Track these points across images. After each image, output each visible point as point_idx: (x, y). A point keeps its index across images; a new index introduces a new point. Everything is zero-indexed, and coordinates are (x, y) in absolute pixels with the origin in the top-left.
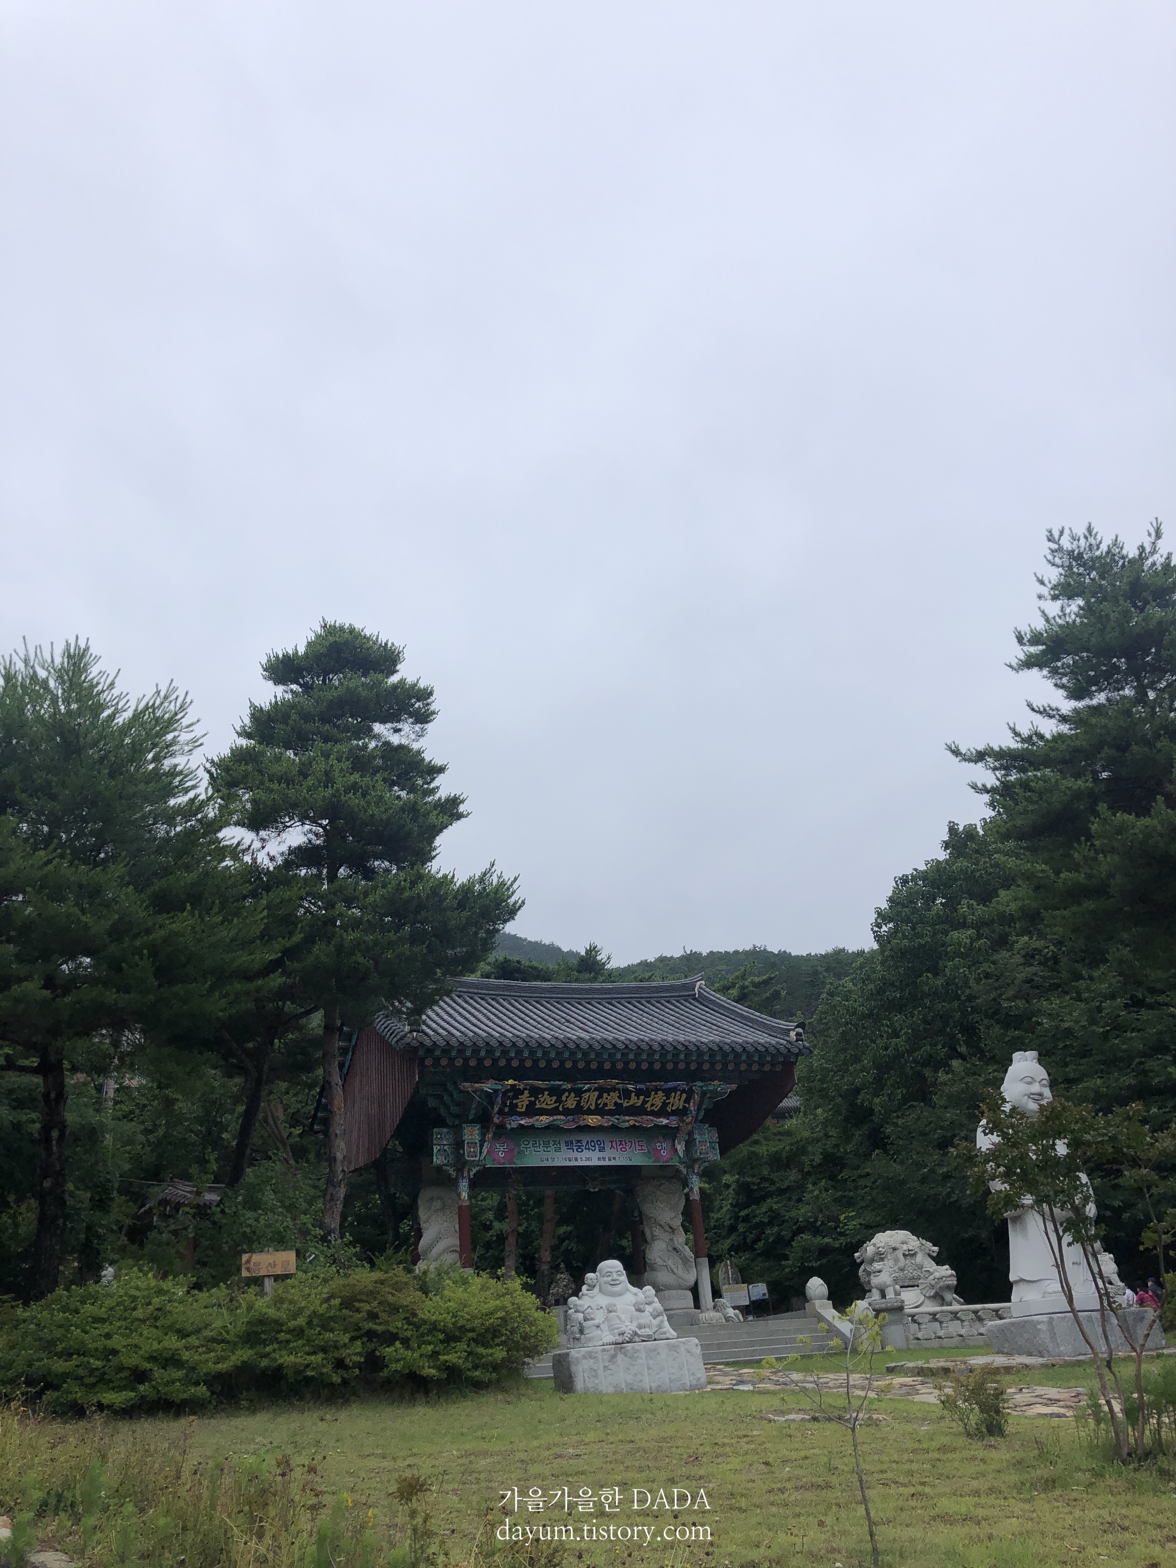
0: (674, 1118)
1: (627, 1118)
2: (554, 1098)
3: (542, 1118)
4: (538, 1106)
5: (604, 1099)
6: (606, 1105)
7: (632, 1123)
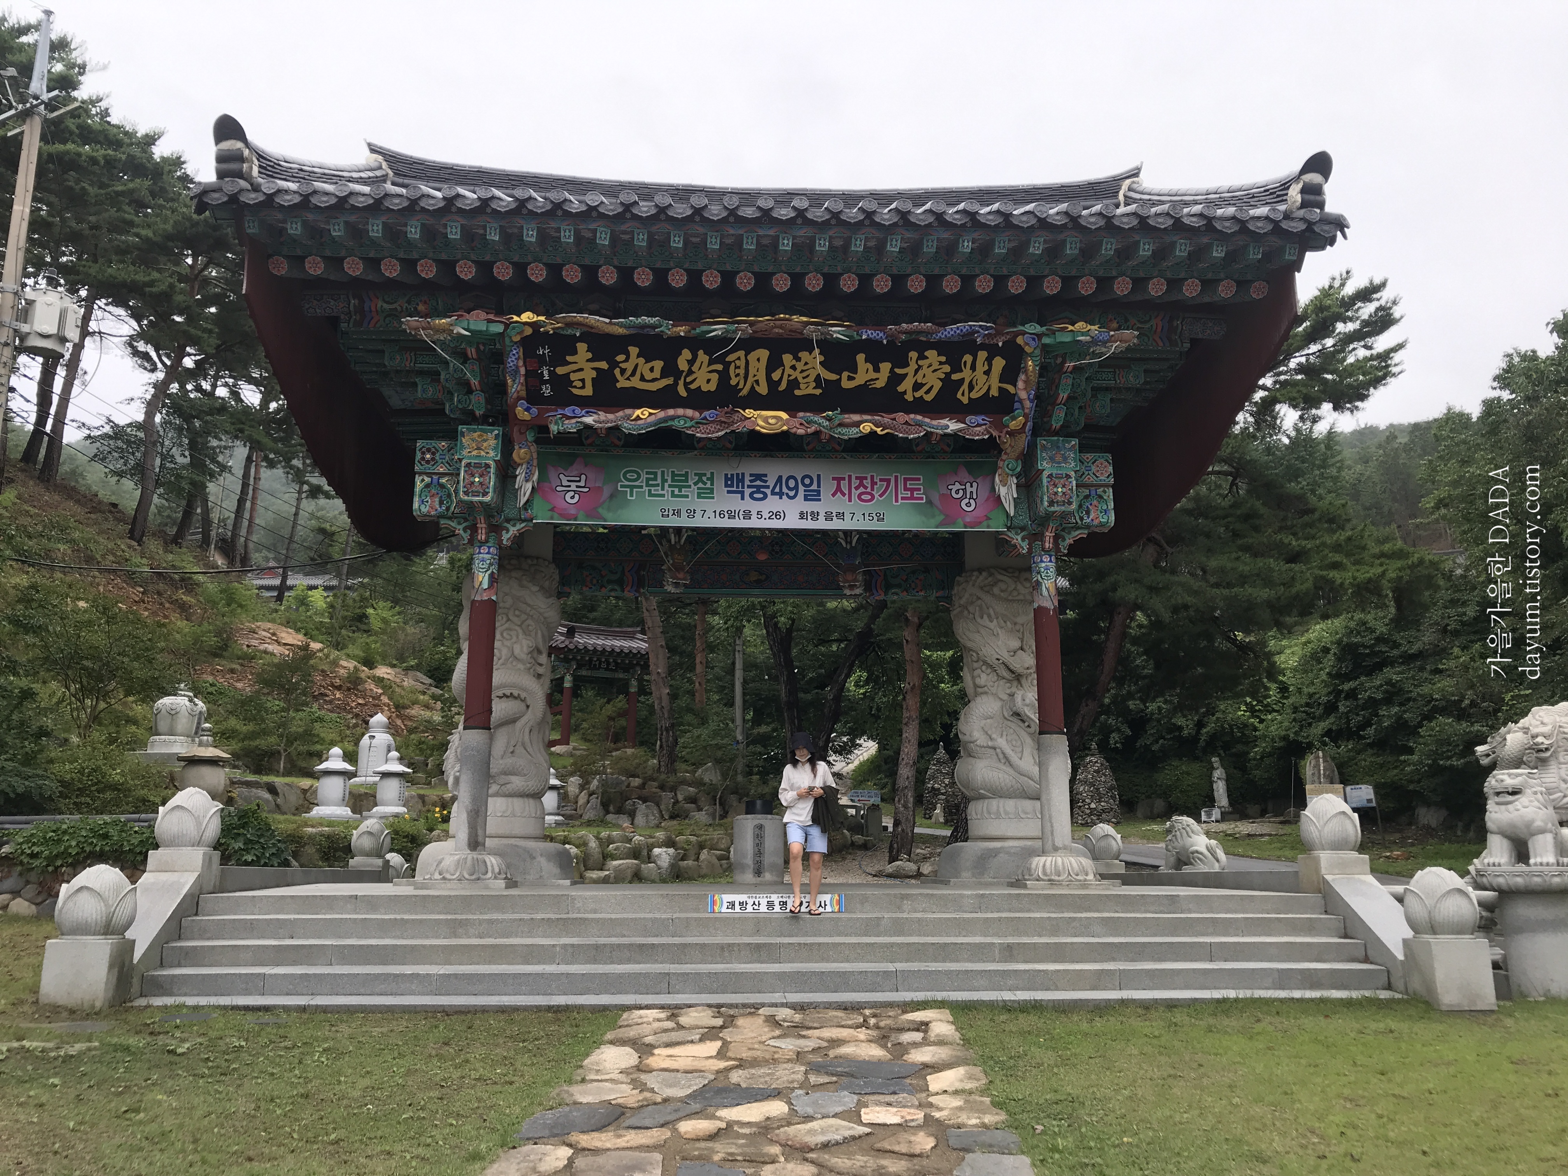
0: (980, 419)
1: (856, 417)
2: (658, 365)
3: (638, 412)
4: (622, 383)
5: (788, 371)
6: (794, 384)
7: (866, 428)
